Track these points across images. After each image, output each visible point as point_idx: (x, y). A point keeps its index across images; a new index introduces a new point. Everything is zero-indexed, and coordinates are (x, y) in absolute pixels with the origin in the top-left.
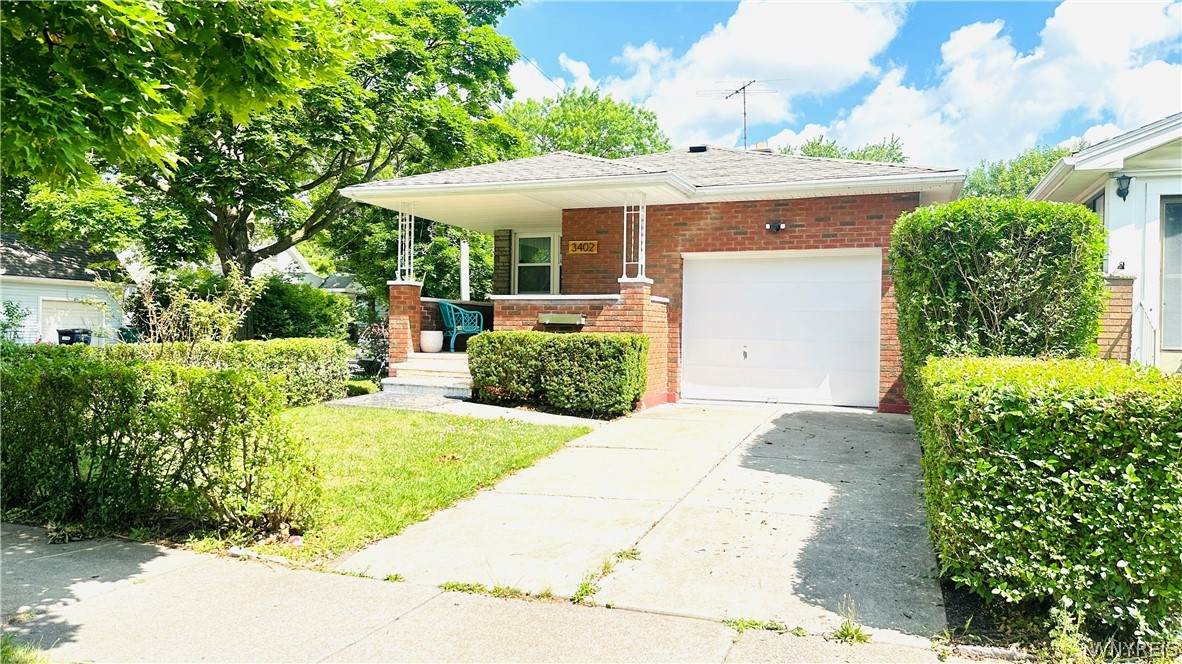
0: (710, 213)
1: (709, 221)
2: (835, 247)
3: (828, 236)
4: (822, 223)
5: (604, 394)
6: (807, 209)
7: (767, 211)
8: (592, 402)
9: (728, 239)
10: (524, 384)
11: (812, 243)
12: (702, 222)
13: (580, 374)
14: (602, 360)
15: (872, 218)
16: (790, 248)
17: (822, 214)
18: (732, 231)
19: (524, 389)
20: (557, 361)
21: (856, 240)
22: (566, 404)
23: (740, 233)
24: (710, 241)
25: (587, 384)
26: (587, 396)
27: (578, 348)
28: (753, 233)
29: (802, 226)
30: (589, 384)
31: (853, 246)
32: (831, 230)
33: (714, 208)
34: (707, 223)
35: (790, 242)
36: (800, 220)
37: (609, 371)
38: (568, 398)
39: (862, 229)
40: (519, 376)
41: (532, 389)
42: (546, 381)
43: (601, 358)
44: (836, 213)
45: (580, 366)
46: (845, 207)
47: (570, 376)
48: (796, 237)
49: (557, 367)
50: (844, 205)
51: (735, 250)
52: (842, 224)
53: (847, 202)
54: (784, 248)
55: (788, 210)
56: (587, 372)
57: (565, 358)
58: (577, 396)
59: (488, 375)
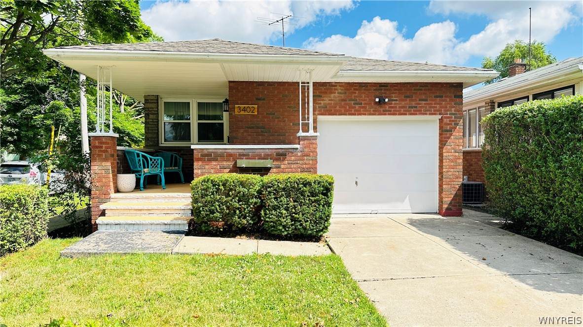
0: (337, 90)
1: (336, 95)
2: (416, 114)
3: (412, 107)
4: (408, 99)
5: (315, 222)
6: (399, 90)
7: (374, 90)
8: (305, 229)
9: (349, 107)
10: (245, 218)
11: (402, 112)
12: (332, 95)
13: (295, 207)
14: (313, 196)
15: (437, 97)
16: (389, 114)
17: (408, 94)
18: (353, 102)
19: (245, 221)
20: (276, 198)
21: (428, 111)
22: (284, 232)
23: (357, 104)
24: (338, 108)
25: (301, 215)
26: (301, 225)
27: (294, 187)
28: (365, 104)
29: (396, 100)
30: (303, 215)
31: (426, 114)
32: (413, 104)
33: (340, 86)
34: (335, 96)
35: (389, 111)
36: (395, 97)
37: (319, 205)
38: (284, 227)
39: (431, 104)
40: (240, 212)
41: (250, 222)
42: (266, 214)
43: (313, 194)
44: (416, 93)
45: (295, 201)
46: (421, 90)
47: (287, 209)
48: (392, 107)
49: (276, 203)
50: (421, 88)
51: (354, 114)
52: (420, 100)
53: (423, 87)
54: (385, 114)
55: (387, 90)
56: (301, 206)
57: (282, 195)
58: (292, 225)
59: (212, 212)
